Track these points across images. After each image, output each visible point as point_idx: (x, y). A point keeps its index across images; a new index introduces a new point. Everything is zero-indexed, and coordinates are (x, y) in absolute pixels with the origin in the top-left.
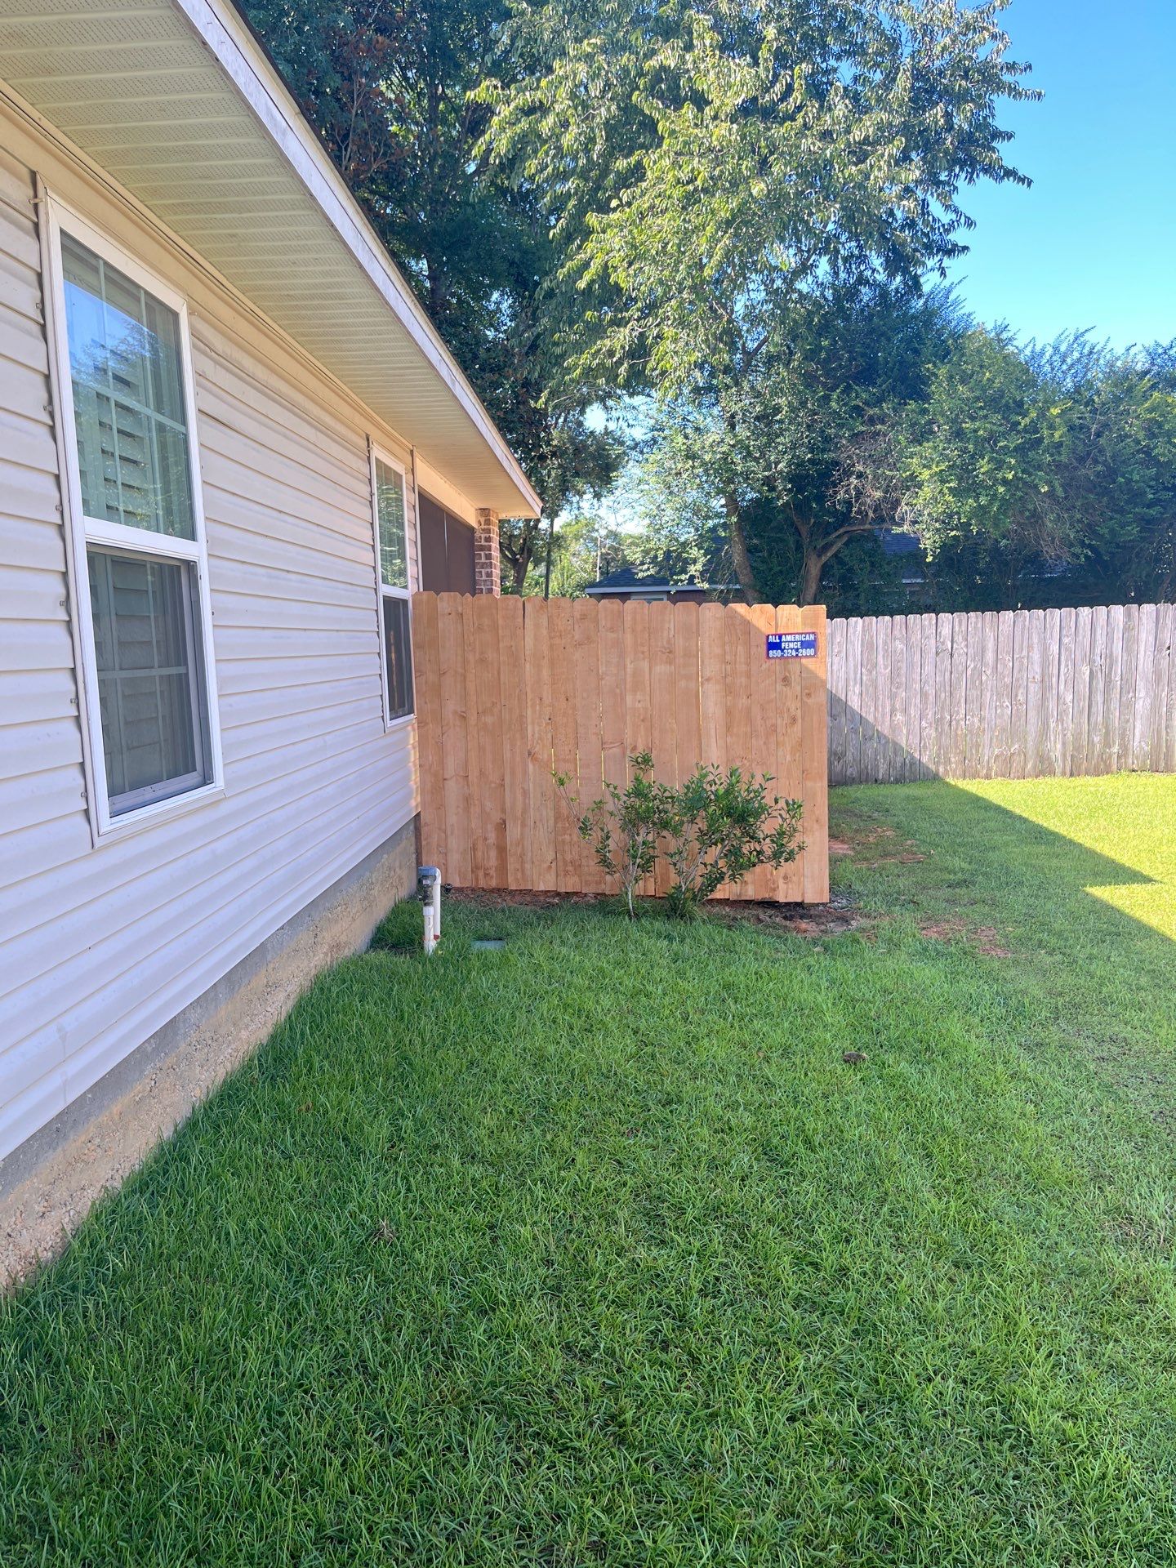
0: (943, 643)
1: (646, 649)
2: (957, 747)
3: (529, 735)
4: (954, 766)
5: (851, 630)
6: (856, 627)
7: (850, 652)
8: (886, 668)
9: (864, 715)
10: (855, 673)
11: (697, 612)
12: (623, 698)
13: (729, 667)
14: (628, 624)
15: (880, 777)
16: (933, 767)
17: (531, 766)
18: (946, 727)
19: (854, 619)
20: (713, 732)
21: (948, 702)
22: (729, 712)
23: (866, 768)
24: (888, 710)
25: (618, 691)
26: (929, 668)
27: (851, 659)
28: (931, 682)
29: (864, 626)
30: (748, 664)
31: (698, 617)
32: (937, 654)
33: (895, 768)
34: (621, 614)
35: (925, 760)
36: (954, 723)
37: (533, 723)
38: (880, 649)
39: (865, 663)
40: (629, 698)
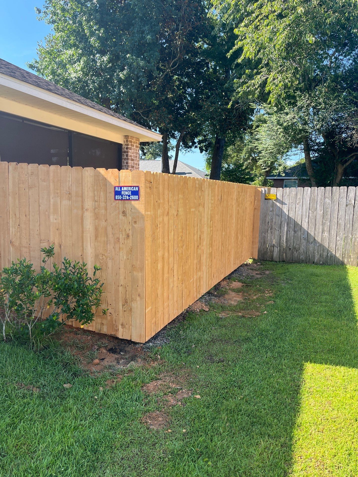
0: (350, 201)
1: (59, 191)
2: (354, 251)
3: (11, 233)
4: (352, 259)
5: (305, 193)
6: (307, 191)
7: (304, 202)
8: (321, 211)
9: (309, 232)
10: (306, 213)
11: (82, 172)
12: (49, 217)
13: (96, 203)
14: (51, 178)
15: (316, 261)
16: (341, 259)
17: (11, 248)
18: (349, 241)
19: (307, 188)
20: (89, 240)
21: (351, 229)
22: (96, 229)
23: (309, 256)
24: (321, 230)
25: (47, 213)
26: (342, 213)
27: (304, 206)
28: (343, 219)
29: (311, 191)
30: (106, 203)
31: (82, 175)
32: (347, 205)
33: (323, 258)
34: (48, 172)
35: (338, 255)
36: (353, 239)
37: (12, 227)
38: (318, 202)
39: (311, 208)
40: (51, 217)
